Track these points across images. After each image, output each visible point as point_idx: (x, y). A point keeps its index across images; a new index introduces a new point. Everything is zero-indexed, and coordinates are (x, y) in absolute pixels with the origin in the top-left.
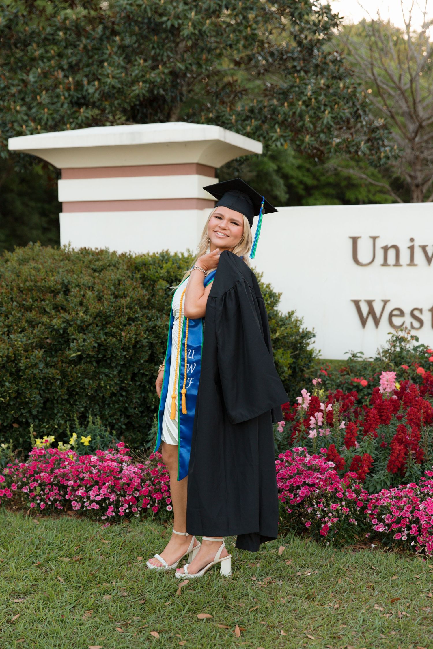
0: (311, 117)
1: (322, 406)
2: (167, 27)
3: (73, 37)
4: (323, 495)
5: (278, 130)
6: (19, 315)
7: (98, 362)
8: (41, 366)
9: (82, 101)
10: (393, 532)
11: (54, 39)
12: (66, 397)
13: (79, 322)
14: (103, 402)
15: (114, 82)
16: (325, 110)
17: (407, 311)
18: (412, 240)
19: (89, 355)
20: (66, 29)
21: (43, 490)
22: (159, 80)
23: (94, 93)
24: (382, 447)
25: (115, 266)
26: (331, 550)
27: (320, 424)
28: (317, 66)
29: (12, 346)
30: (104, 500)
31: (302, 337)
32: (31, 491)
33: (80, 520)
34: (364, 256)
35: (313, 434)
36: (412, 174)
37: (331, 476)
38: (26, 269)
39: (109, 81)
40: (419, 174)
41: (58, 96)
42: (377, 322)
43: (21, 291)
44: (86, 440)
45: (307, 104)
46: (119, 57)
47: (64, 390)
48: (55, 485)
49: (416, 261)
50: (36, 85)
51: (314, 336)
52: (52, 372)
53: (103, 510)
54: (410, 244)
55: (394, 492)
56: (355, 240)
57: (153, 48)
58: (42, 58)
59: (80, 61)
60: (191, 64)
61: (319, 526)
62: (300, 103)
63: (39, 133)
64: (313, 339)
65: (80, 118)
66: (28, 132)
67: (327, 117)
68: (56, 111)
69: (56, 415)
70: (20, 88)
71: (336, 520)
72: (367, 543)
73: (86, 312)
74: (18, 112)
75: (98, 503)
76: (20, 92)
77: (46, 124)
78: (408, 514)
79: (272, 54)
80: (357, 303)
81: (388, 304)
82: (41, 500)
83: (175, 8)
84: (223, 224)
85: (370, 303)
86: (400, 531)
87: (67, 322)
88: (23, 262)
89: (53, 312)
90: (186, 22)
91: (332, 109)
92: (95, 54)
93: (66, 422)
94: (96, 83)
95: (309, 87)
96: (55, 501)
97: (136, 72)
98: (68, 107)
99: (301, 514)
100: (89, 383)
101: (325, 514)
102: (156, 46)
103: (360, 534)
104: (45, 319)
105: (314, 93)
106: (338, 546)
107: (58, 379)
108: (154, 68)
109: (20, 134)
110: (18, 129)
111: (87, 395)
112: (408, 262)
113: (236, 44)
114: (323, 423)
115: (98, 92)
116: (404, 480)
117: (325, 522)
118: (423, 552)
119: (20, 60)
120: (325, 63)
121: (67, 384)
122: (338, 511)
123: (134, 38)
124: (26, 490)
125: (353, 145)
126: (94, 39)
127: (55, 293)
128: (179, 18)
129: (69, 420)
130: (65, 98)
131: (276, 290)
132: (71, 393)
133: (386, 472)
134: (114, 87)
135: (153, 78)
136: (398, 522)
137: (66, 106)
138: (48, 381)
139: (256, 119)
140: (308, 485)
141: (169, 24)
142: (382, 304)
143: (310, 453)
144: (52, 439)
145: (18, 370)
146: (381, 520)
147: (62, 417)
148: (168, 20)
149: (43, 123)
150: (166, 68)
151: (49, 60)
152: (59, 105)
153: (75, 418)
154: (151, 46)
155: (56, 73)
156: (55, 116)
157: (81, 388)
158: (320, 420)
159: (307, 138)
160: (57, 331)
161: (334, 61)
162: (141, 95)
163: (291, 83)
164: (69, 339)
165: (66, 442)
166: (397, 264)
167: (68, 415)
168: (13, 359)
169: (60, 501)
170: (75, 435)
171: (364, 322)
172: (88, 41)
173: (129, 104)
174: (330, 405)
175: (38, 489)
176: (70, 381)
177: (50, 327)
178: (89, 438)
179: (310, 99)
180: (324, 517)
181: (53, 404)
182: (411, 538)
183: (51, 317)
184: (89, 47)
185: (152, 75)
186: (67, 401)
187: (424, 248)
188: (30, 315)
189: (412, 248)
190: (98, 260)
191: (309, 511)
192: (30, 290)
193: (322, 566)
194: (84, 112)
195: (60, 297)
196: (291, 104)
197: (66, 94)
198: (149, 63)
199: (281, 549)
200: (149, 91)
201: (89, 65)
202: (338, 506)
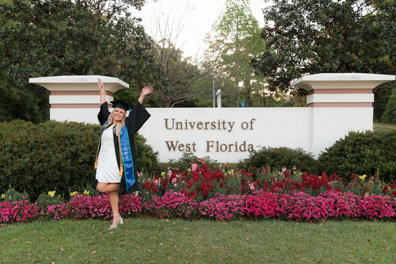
0: (145, 75)
1: (177, 175)
2: (93, 40)
3: (48, 40)
4: (184, 204)
5: (134, 80)
6: (57, 146)
7: (88, 164)
8: (69, 165)
9: (55, 65)
10: (208, 215)
11: (41, 40)
12: (79, 177)
13: (82, 149)
14: (91, 179)
15: (72, 59)
16: (151, 74)
17: (185, 145)
18: (186, 120)
19: (86, 161)
20: (46, 37)
21: (80, 210)
22: (89, 59)
23: (62, 63)
24: (197, 189)
25: (88, 128)
26: (189, 222)
27: (175, 182)
28: (145, 57)
30: (105, 212)
31: (155, 154)
32: (75, 211)
34: (170, 126)
35: (175, 185)
36: (166, 97)
37: (185, 198)
40: (168, 97)
41: (45, 62)
42: (174, 149)
43: (55, 137)
44: (88, 193)
45: (144, 71)
46: (72, 49)
47: (78, 175)
48: (85, 208)
49: (188, 128)
50: (36, 57)
51: (158, 154)
52: (74, 168)
53: (105, 216)
54: (186, 122)
55: (207, 201)
56: (166, 120)
57: (87, 47)
58: (36, 46)
59: (53, 49)
60: (101, 54)
61: (184, 214)
62: (142, 71)
63: (38, 77)
64: (158, 155)
65: (55, 71)
66: (34, 76)
69: (74, 184)
70: (29, 58)
71: (190, 212)
72: (199, 219)
73: (84, 145)
74: (29, 68)
75: (103, 213)
76: (29, 60)
77: (42, 73)
78: (213, 208)
80: (167, 142)
81: (178, 142)
82: (80, 214)
83: (96, 33)
84: (118, 113)
85: (172, 142)
86: (211, 213)
87: (77, 149)
89: (70, 146)
90: (101, 39)
91: (153, 74)
92: (60, 47)
93: (78, 186)
94: (63, 58)
95: (144, 65)
96: (85, 214)
97: (79, 55)
98: (50, 67)
99: (177, 212)
100: (87, 171)
101: (186, 211)
102: (88, 46)
103: (196, 217)
104: (68, 148)
105: (146, 67)
107: (76, 170)
108: (85, 54)
111: (86, 176)
112: (185, 128)
113: (119, 48)
114: (176, 181)
115: (64, 62)
116: (207, 198)
117: (186, 213)
118: (220, 219)
120: (147, 57)
121: (79, 172)
122: (190, 209)
123: (79, 43)
125: (160, 87)
126: (58, 41)
128: (99, 37)
129: (80, 186)
130: (48, 63)
131: (145, 138)
132: (81, 175)
133: (201, 196)
134: (71, 61)
135: (87, 58)
136: (210, 211)
137: (49, 66)
138: (72, 171)
140: (178, 201)
141: (94, 39)
142: (176, 142)
143: (175, 192)
144: (77, 192)
145: (61, 167)
146: (204, 211)
147: (77, 185)
148: (94, 37)
149: (40, 73)
150: (92, 54)
151: (39, 47)
152: (46, 66)
153: (82, 185)
154: (86, 46)
155: (44, 53)
156: (45, 70)
157: (84, 173)
158: (176, 180)
160: (73, 152)
162: (82, 64)
163: (138, 63)
164: (77, 156)
166: (181, 129)
167: (79, 184)
168: (59, 163)
169: (87, 214)
170: (85, 191)
171: (170, 149)
172: (56, 42)
173: (77, 67)
174: (179, 175)
175: (78, 210)
176: (80, 171)
177: (71, 151)
178: (89, 192)
179: (145, 69)
181: (73, 180)
182: (215, 216)
184: (57, 44)
186: (78, 179)
187: (190, 123)
189: (186, 123)
190: (81, 126)
191: (180, 210)
192: (58, 137)
193: (190, 227)
194: (57, 69)
195: (71, 140)
196: (138, 71)
197: (49, 62)
198: (85, 52)
199: (174, 223)
200: (85, 62)
201: (57, 51)
202: (190, 207)
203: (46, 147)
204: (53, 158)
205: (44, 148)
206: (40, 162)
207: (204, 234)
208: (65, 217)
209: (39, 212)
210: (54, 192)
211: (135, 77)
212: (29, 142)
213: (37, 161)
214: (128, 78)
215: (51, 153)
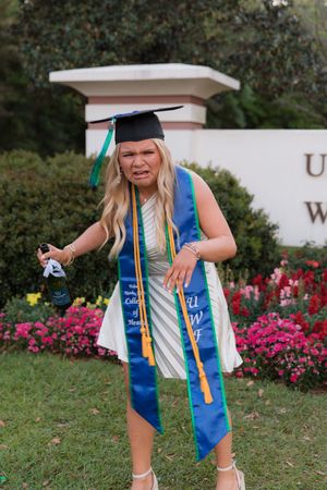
0: (276, 63)
1: (291, 282)
4: (293, 351)
5: (252, 73)
6: (59, 205)
9: (104, 46)
12: (94, 268)
16: (287, 59)
21: (77, 339)
23: (114, 41)
26: (298, 393)
28: (281, 26)
29: (54, 228)
31: (270, 229)
32: (67, 339)
33: (104, 363)
34: (316, 168)
35: (283, 303)
37: (299, 337)
38: (64, 171)
39: (126, 32)
41: (87, 42)
42: (323, 219)
43: (60, 186)
45: (274, 53)
46: (134, 14)
47: (93, 263)
48: (86, 335)
50: (70, 33)
51: (278, 228)
56: (309, 157)
58: (74, 13)
59: (103, 17)
61: (289, 374)
62: (269, 52)
63: (71, 70)
64: (277, 231)
65: (103, 59)
67: (289, 64)
68: (85, 53)
69: (86, 281)
70: (58, 35)
71: (304, 370)
72: (326, 388)
74: (56, 53)
76: (58, 38)
79: (247, 15)
80: (308, 204)
82: (75, 347)
85: (318, 205)
88: (62, 165)
89: (84, 204)
91: (293, 58)
92: (115, 11)
93: (93, 287)
94: (116, 33)
95: (276, 41)
96: (86, 347)
97: (146, 26)
98: (94, 50)
99: (275, 365)
101: (295, 366)
103: (320, 382)
104: (79, 209)
105: (280, 45)
106: (304, 390)
108: (159, 23)
109: (57, 69)
110: (56, 66)
114: (290, 295)
115: (117, 40)
117: (295, 372)
119: (58, 14)
120: (288, 24)
122: (304, 364)
124: (63, 339)
127: (85, 189)
129: (96, 286)
130: (92, 44)
132: (97, 266)
134: (129, 37)
135: (159, 31)
137: (92, 50)
139: (235, 64)
140: (281, 342)
143: (282, 318)
144: (83, 300)
147: (90, 283)
149: (75, 62)
150: (169, 23)
151: (80, 14)
152: (87, 49)
153: (100, 285)
155: (85, 25)
156: (84, 57)
158: (289, 292)
159: (274, 79)
160: (88, 218)
161: (294, 22)
162: (150, 43)
165: (93, 303)
167: (95, 282)
169: (90, 348)
170: (100, 298)
171: (313, 219)
173: (140, 49)
174: (296, 282)
175: (73, 338)
177: (82, 215)
179: (276, 50)
180: (293, 368)
181: (83, 273)
183: (83, 208)
185: (158, 29)
186: (94, 271)
188: (66, 205)
191: (282, 363)
192: (67, 186)
193: (294, 406)
194: (106, 55)
195: (90, 193)
196: (262, 53)
197: (93, 41)
198: (156, 19)
199: (261, 391)
200: (156, 40)
201: (110, 20)
202: (305, 359)
203: (39, 205)
204: (45, 228)
205: (34, 207)
206: (21, 234)
207: (320, 431)
208: (49, 349)
209: (3, 332)
210: (39, 295)
211: (256, 68)
212: (7, 194)
213: (17, 232)
214: (242, 70)
215: (44, 217)
